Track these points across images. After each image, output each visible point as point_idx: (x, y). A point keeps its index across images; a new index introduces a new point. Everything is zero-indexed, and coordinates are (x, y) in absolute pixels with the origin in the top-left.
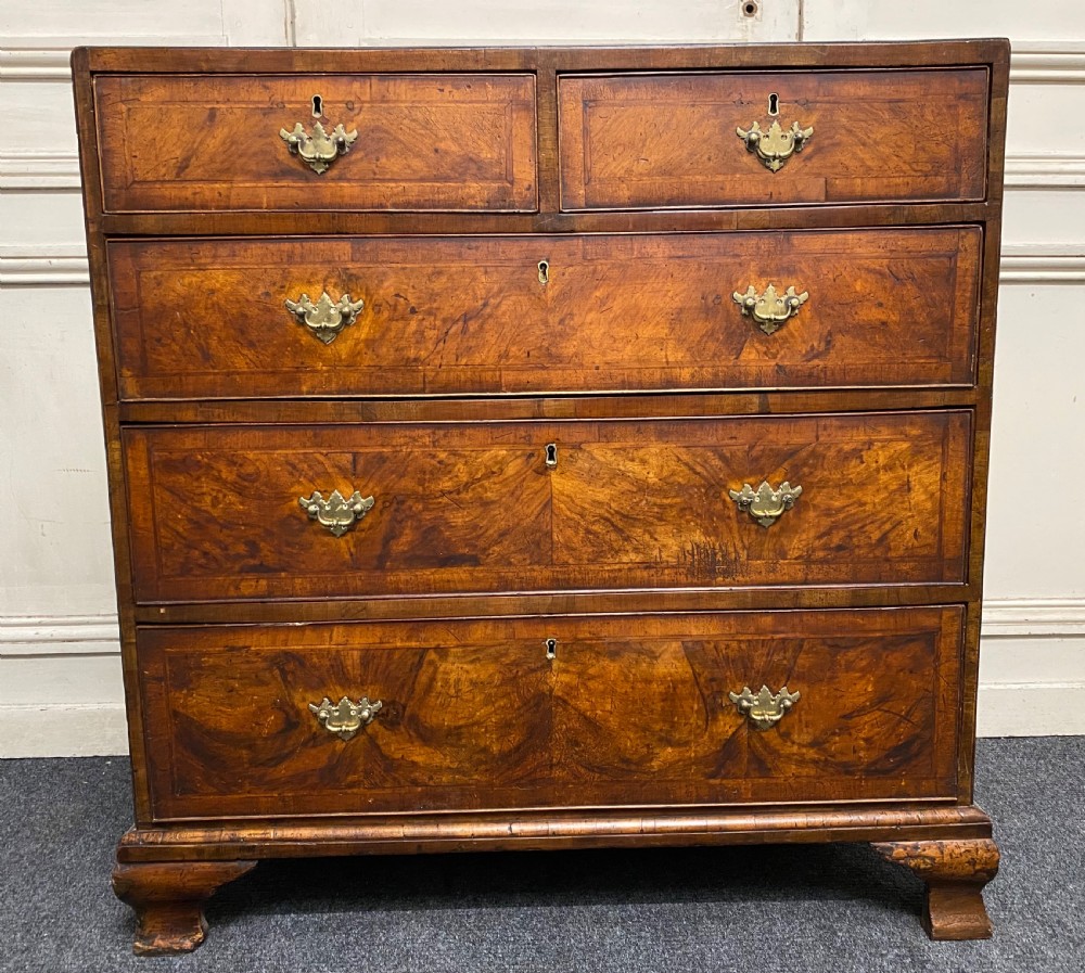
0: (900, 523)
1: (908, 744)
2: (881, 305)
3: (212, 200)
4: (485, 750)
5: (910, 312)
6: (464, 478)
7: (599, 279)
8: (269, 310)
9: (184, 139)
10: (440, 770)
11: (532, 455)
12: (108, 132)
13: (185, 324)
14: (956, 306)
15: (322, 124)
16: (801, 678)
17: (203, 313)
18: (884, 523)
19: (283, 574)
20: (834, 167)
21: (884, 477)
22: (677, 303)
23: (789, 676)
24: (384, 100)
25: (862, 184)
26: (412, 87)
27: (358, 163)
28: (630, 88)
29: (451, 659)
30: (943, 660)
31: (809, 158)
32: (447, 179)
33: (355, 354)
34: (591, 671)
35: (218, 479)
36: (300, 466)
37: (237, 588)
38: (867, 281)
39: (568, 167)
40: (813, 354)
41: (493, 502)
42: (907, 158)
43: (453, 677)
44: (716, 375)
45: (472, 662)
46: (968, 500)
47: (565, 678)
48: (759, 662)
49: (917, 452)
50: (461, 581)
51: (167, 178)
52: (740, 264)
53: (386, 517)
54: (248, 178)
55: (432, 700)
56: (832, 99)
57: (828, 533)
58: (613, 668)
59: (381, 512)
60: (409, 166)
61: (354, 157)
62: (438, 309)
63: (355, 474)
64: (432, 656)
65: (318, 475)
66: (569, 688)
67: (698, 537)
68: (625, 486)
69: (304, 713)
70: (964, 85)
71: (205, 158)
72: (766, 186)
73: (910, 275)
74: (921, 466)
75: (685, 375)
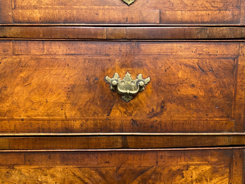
2: (193, 86)
5: (211, 90)
14: (238, 88)
22: (71, 82)
25: (181, 14)
38: (185, 72)
40: (153, 114)
44: (96, 125)
49: (214, 172)
52: (109, 60)
72: (124, 14)
73: (211, 69)
74: (217, 180)
75: (77, 124)
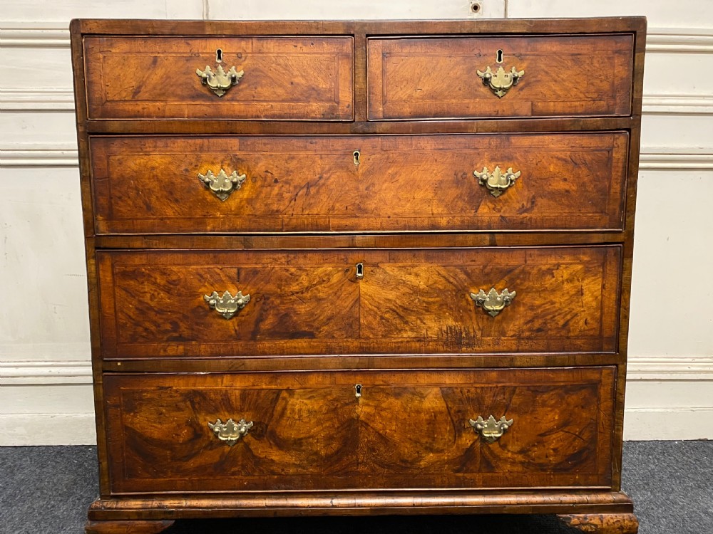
0: (576, 315)
1: (580, 452)
2: (565, 180)
3: (154, 112)
4: (316, 453)
5: (584, 185)
6: (306, 284)
7: (390, 162)
8: (188, 180)
9: (138, 75)
10: (288, 465)
11: (347, 271)
12: (91, 71)
13: (137, 189)
14: (613, 181)
15: (222, 66)
16: (514, 411)
17: (147, 181)
18: (566, 315)
19: (194, 343)
20: (536, 95)
21: (566, 286)
22: (439, 177)
23: (507, 409)
24: (260, 52)
25: (554, 106)
26: (277, 44)
27: (244, 91)
28: (411, 46)
29: (296, 396)
30: (602, 400)
31: (522, 89)
32: (298, 100)
33: (240, 208)
34: (384, 405)
35: (155, 283)
36: (205, 276)
37: (165, 351)
38: (557, 165)
39: (373, 94)
40: (523, 210)
41: (323, 299)
42: (583, 90)
43: (297, 407)
44: (463, 222)
45: (309, 398)
46: (619, 302)
47: (367, 409)
48: (488, 401)
49: (587, 271)
50: (303, 348)
51: (126, 99)
52: (479, 154)
53: (258, 307)
54: (176, 99)
55: (284, 422)
56: (536, 53)
57: (531, 321)
58: (397, 403)
59: (255, 305)
60: (275, 93)
61: (241, 87)
62: (291, 180)
63: (239, 280)
64: (284, 394)
65: (216, 281)
66: (369, 415)
67: (451, 322)
68: (405, 290)
69: (205, 429)
70: (619, 45)
71: (150, 87)
72: (495, 106)
73: (584, 162)
74: (590, 280)
75: (444, 221)
